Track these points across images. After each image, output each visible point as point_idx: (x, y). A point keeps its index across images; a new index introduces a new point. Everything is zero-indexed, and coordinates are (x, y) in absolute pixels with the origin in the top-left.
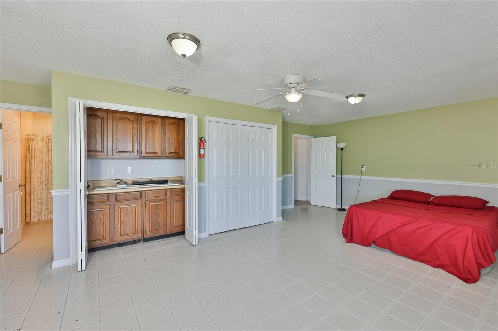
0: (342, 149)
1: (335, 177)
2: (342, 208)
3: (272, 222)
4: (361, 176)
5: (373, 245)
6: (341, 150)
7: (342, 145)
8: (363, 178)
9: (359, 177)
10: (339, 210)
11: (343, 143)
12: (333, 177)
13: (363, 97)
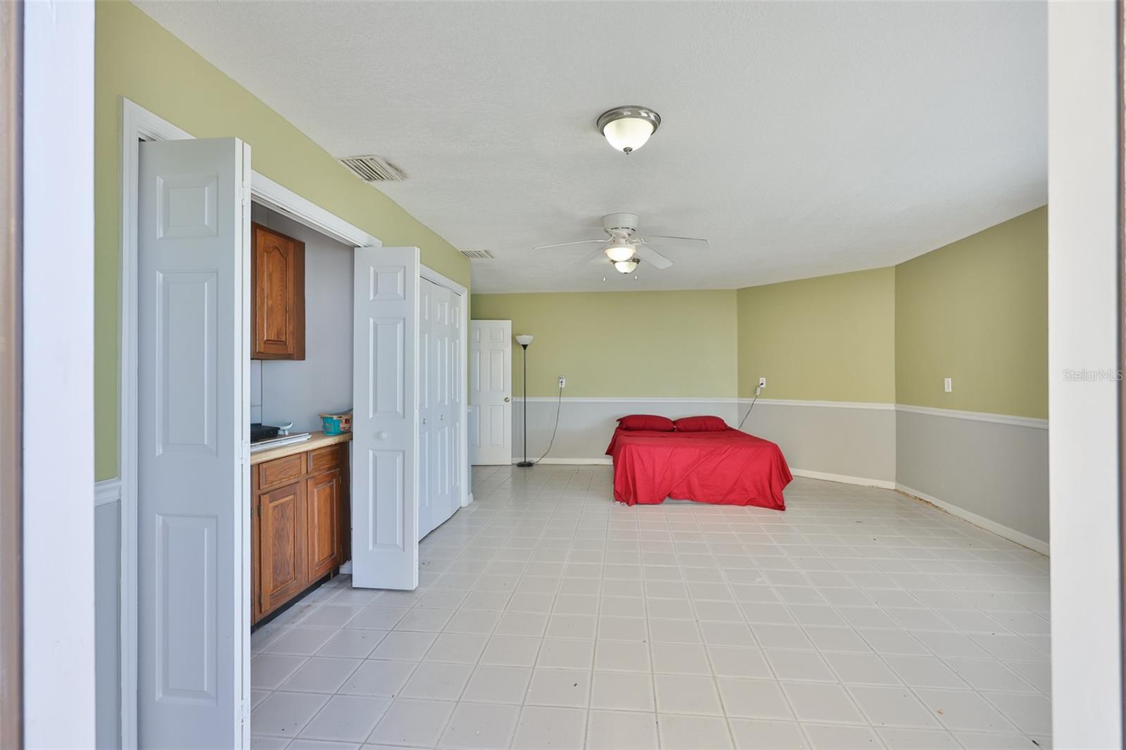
0: (525, 347)
1: (510, 402)
2: (525, 462)
3: (461, 507)
4: (560, 396)
5: (667, 500)
6: (522, 348)
7: (524, 339)
8: (564, 401)
9: (557, 400)
10: (521, 465)
11: (527, 335)
12: (506, 403)
13: (638, 263)
